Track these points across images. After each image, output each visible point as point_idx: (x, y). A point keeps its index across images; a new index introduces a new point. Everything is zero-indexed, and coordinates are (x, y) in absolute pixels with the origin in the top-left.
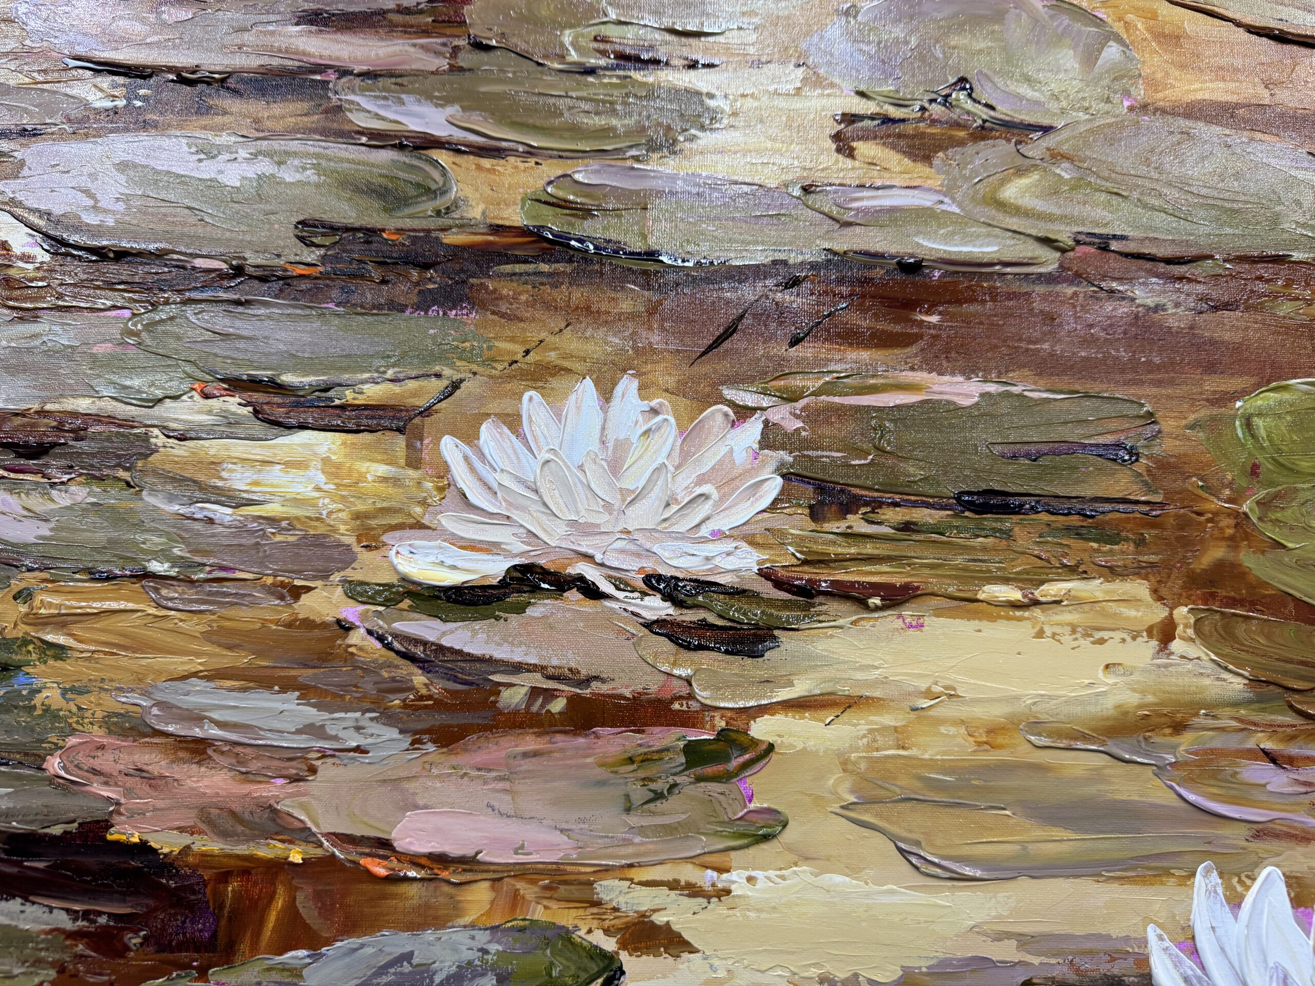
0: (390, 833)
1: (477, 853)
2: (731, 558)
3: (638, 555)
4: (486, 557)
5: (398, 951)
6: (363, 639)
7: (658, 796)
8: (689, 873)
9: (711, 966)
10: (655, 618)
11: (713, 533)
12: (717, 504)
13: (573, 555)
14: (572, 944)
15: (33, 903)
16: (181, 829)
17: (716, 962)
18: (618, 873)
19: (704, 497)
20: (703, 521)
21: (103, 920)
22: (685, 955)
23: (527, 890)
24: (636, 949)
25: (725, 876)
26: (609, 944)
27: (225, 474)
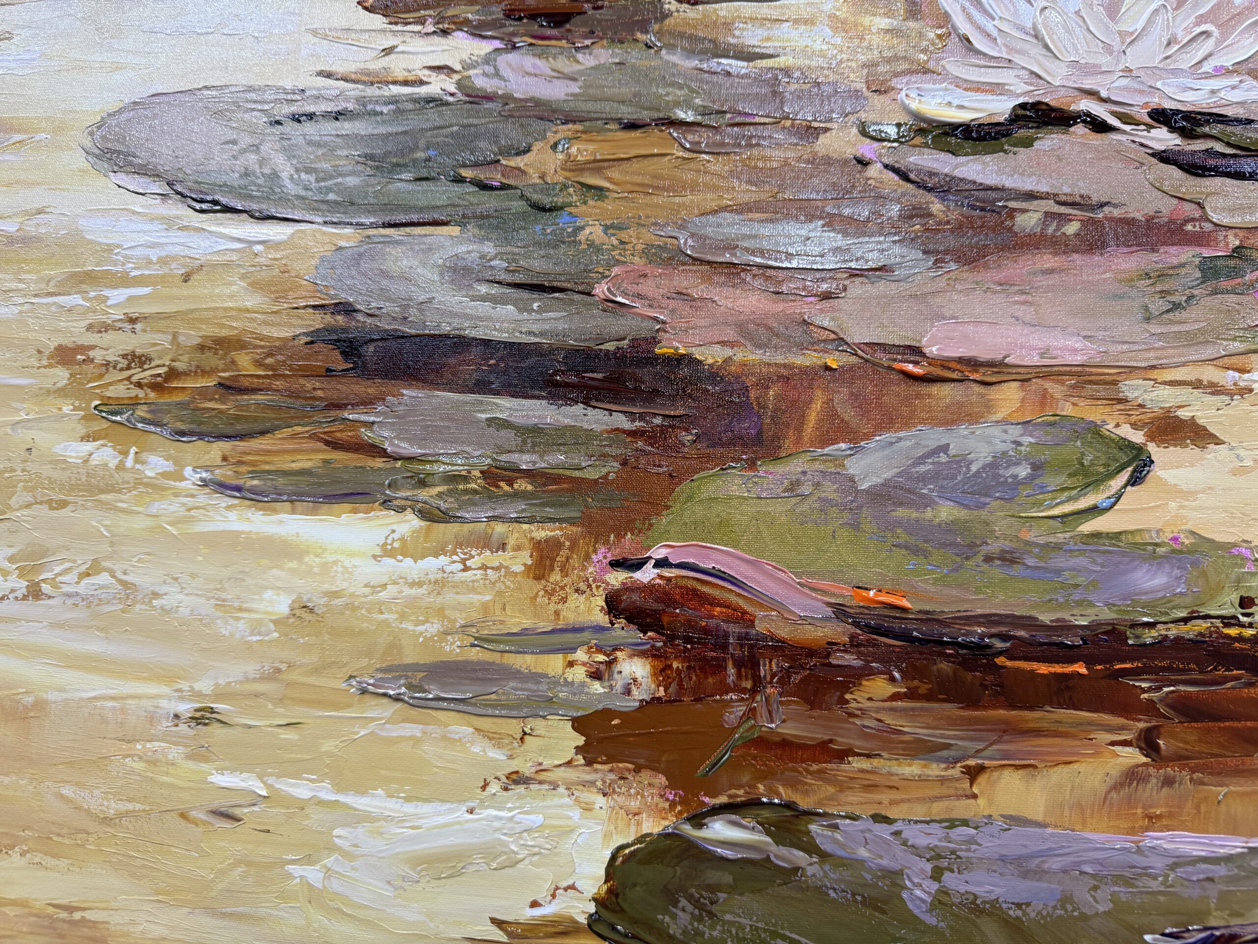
0: (920, 341)
1: (1005, 357)
2: (1236, 91)
3: (1141, 92)
4: (990, 97)
5: (933, 444)
6: (880, 172)
7: (1176, 306)
8: (1210, 374)
9: (1238, 456)
10: (1163, 148)
11: (1216, 69)
12: (1218, 43)
13: (1076, 93)
14: (1102, 436)
15: (594, 407)
16: (723, 343)
17: (1242, 452)
18: (1144, 374)
19: (1206, 34)
20: (1205, 58)
21: (658, 421)
22: (1212, 446)
23: (1054, 388)
24: (1163, 441)
25: (1246, 376)
26: (1138, 437)
27: (737, 33)
